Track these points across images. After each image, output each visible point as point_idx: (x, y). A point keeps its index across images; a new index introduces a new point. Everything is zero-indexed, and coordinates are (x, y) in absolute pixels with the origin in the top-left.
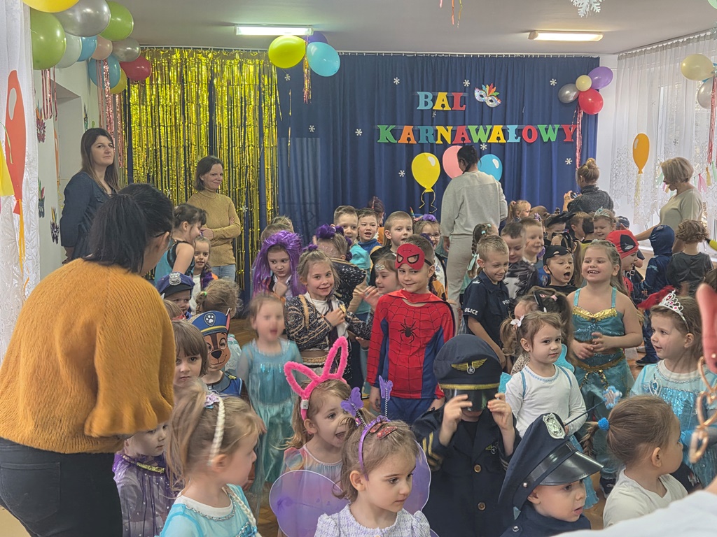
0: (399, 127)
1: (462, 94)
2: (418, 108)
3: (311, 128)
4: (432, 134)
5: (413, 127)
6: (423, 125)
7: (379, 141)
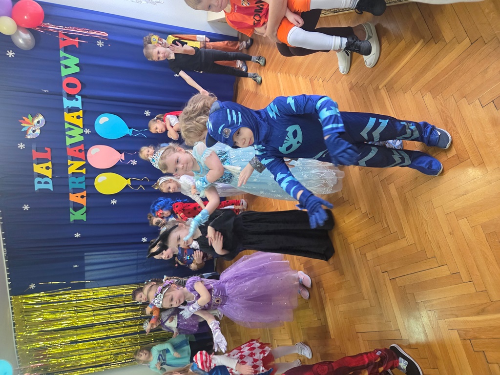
0: (71, 205)
1: (34, 151)
2: (52, 190)
3: (76, 266)
4: (77, 178)
5: (70, 194)
6: (68, 185)
7: (85, 220)
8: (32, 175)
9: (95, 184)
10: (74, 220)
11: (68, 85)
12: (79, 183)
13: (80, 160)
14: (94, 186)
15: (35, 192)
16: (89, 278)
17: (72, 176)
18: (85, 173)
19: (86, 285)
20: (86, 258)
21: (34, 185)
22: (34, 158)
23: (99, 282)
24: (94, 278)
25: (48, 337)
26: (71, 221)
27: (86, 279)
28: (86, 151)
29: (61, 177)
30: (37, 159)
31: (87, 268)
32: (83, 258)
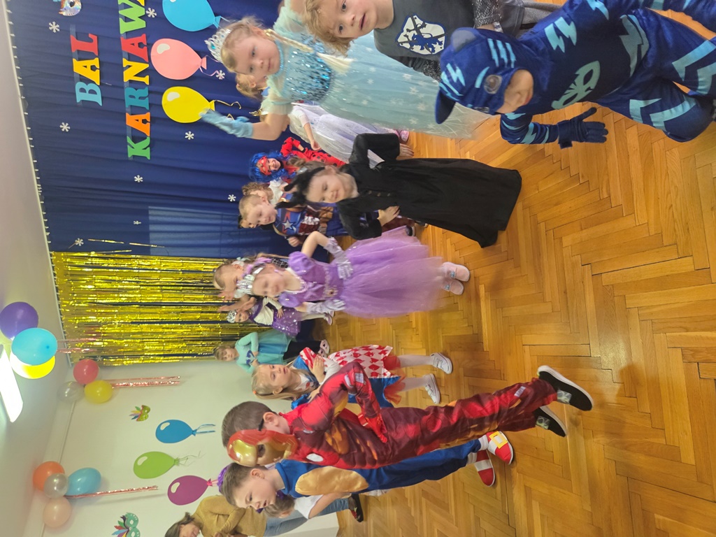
0: (129, 132)
1: (73, 37)
2: (101, 104)
3: (137, 223)
4: (136, 89)
5: (127, 114)
6: (124, 100)
7: (149, 158)
8: (72, 78)
9: (163, 103)
10: (134, 156)
12: (140, 98)
13: (141, 60)
14: (161, 106)
15: (76, 105)
16: (155, 242)
17: (130, 87)
18: (148, 83)
19: (151, 250)
20: (150, 213)
21: (75, 94)
22: (74, 51)
23: (169, 249)
24: (162, 242)
25: (102, 311)
26: (130, 155)
27: (151, 242)
28: (150, 46)
29: (113, 86)
30: (78, 51)
31: (152, 228)
32: (146, 213)
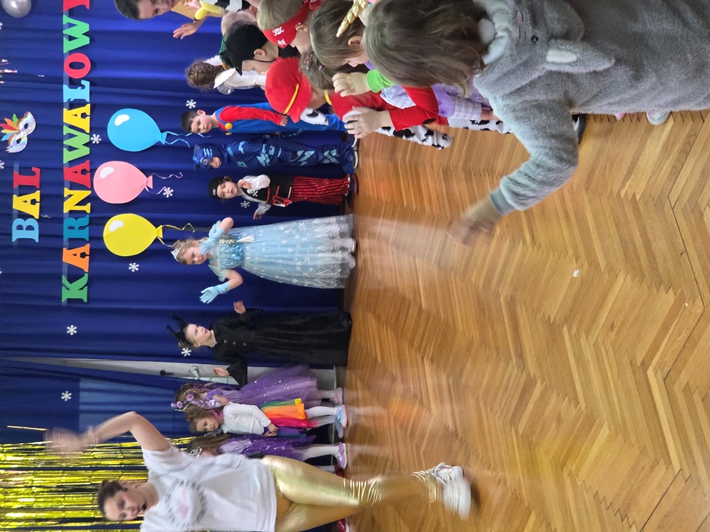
0: (65, 270)
2: (37, 241)
4: (76, 219)
5: (64, 249)
7: (85, 301)
8: (10, 215)
9: (105, 234)
10: (69, 300)
11: (72, 66)
12: (81, 228)
13: (83, 188)
14: (101, 238)
15: (11, 246)
17: (69, 218)
18: (89, 211)
21: (11, 233)
22: (15, 187)
26: (64, 299)
28: (93, 171)
29: (52, 219)
30: (20, 186)
